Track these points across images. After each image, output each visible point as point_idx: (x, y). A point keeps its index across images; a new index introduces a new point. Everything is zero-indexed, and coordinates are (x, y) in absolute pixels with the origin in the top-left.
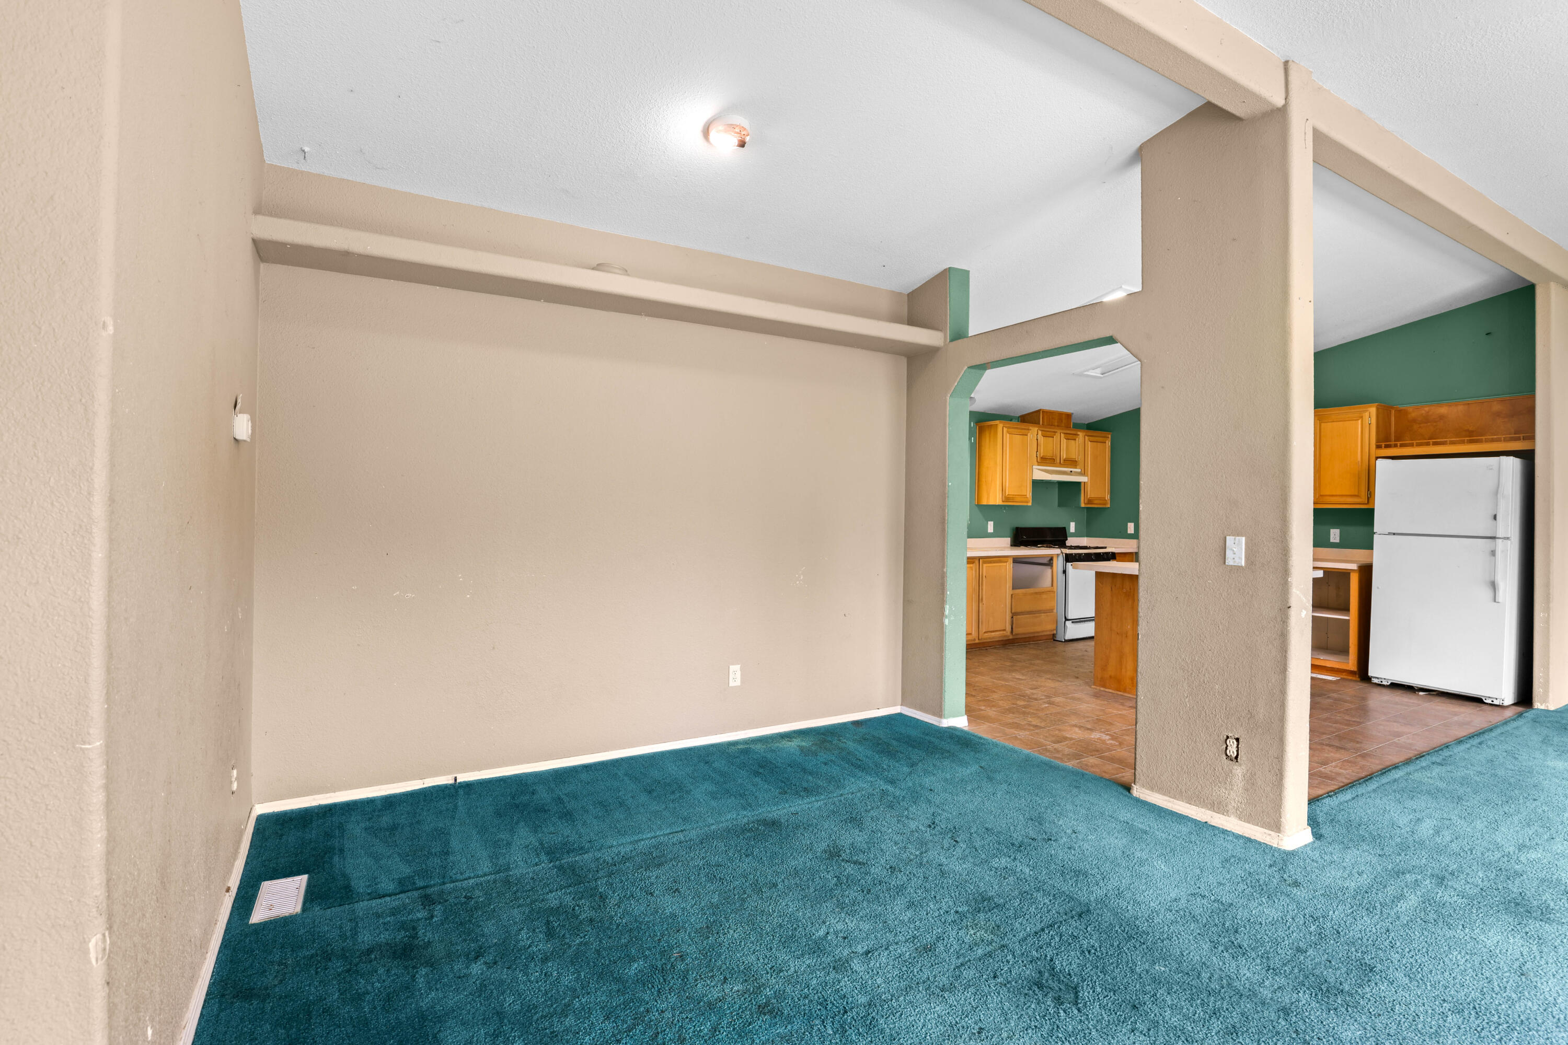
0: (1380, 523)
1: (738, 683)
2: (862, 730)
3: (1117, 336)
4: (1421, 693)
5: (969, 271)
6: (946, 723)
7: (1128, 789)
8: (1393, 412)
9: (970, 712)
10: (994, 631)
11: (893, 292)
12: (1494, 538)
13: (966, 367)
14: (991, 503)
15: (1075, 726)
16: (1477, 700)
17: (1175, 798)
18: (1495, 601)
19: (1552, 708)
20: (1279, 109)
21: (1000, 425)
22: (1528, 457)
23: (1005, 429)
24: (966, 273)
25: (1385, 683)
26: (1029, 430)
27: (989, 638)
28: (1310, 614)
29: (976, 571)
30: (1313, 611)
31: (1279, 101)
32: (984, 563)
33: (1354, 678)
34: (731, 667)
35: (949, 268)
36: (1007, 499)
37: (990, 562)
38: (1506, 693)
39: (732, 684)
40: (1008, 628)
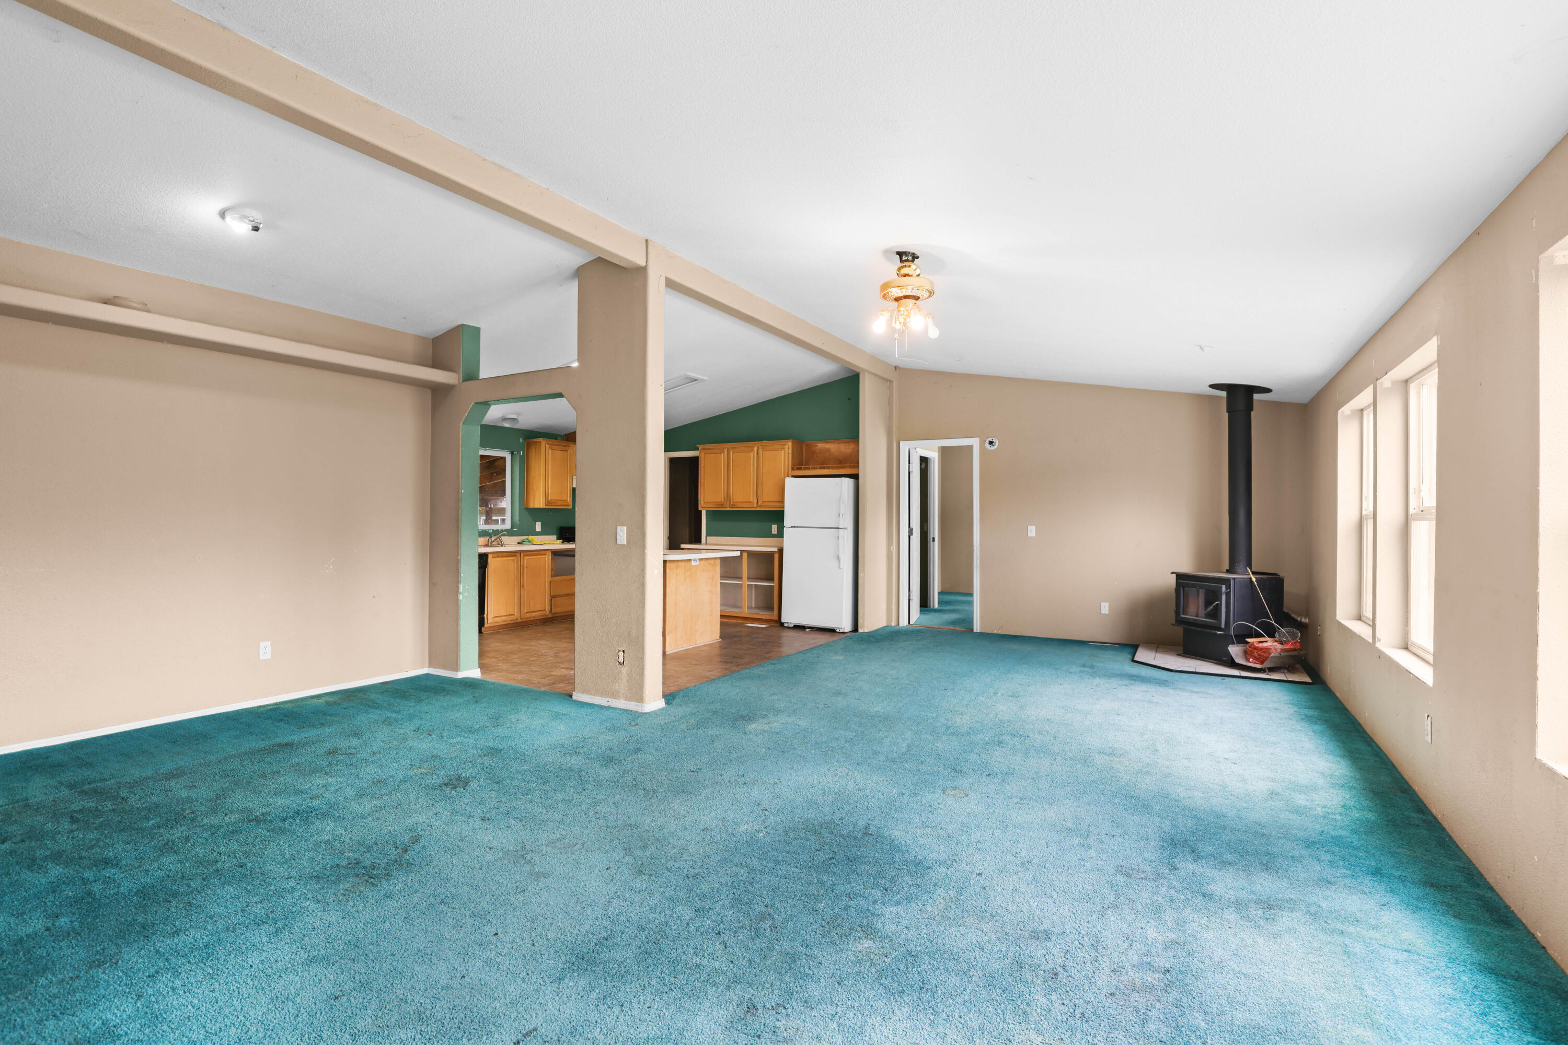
0: (788, 521)
1: (269, 656)
2: (387, 686)
3: (564, 393)
4: (808, 630)
5: (480, 328)
6: (461, 675)
7: (571, 696)
8: (804, 445)
9: (481, 666)
10: (532, 612)
11: (418, 336)
12: (838, 528)
13: (473, 403)
14: (537, 506)
15: (563, 668)
16: (832, 631)
17: (594, 695)
18: (839, 568)
19: (866, 631)
20: (643, 267)
21: (543, 442)
22: (855, 477)
23: (547, 446)
24: (478, 330)
25: (790, 626)
26: (569, 447)
27: (531, 617)
28: (719, 581)
29: (517, 563)
30: (721, 580)
31: (643, 264)
32: (525, 556)
33: (776, 625)
34: (261, 643)
35: (463, 324)
36: (549, 503)
37: (531, 555)
38: (847, 626)
39: (262, 657)
40: (548, 609)
